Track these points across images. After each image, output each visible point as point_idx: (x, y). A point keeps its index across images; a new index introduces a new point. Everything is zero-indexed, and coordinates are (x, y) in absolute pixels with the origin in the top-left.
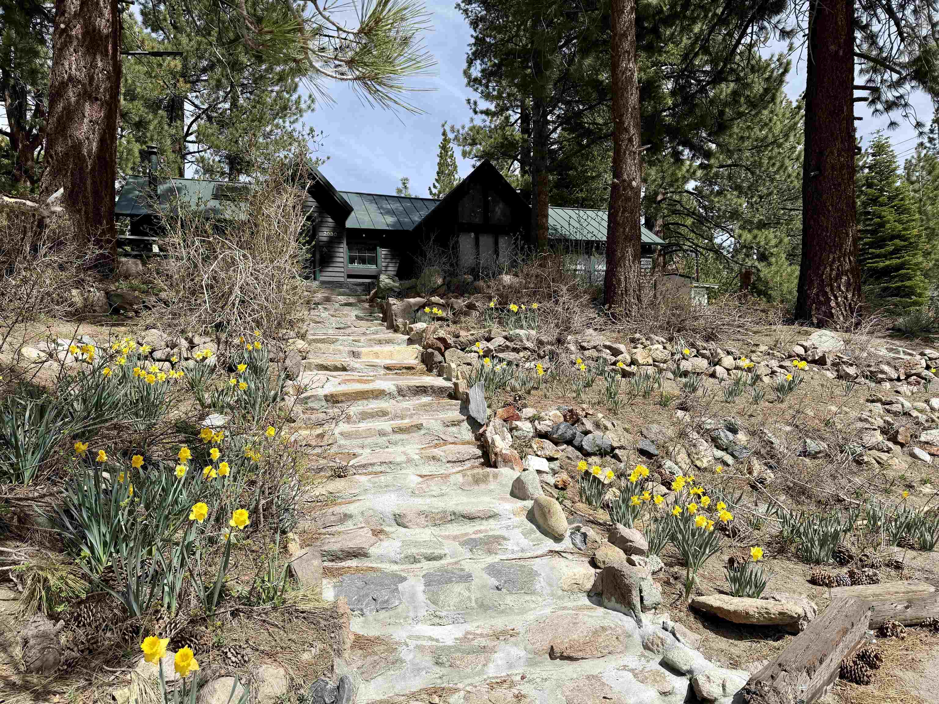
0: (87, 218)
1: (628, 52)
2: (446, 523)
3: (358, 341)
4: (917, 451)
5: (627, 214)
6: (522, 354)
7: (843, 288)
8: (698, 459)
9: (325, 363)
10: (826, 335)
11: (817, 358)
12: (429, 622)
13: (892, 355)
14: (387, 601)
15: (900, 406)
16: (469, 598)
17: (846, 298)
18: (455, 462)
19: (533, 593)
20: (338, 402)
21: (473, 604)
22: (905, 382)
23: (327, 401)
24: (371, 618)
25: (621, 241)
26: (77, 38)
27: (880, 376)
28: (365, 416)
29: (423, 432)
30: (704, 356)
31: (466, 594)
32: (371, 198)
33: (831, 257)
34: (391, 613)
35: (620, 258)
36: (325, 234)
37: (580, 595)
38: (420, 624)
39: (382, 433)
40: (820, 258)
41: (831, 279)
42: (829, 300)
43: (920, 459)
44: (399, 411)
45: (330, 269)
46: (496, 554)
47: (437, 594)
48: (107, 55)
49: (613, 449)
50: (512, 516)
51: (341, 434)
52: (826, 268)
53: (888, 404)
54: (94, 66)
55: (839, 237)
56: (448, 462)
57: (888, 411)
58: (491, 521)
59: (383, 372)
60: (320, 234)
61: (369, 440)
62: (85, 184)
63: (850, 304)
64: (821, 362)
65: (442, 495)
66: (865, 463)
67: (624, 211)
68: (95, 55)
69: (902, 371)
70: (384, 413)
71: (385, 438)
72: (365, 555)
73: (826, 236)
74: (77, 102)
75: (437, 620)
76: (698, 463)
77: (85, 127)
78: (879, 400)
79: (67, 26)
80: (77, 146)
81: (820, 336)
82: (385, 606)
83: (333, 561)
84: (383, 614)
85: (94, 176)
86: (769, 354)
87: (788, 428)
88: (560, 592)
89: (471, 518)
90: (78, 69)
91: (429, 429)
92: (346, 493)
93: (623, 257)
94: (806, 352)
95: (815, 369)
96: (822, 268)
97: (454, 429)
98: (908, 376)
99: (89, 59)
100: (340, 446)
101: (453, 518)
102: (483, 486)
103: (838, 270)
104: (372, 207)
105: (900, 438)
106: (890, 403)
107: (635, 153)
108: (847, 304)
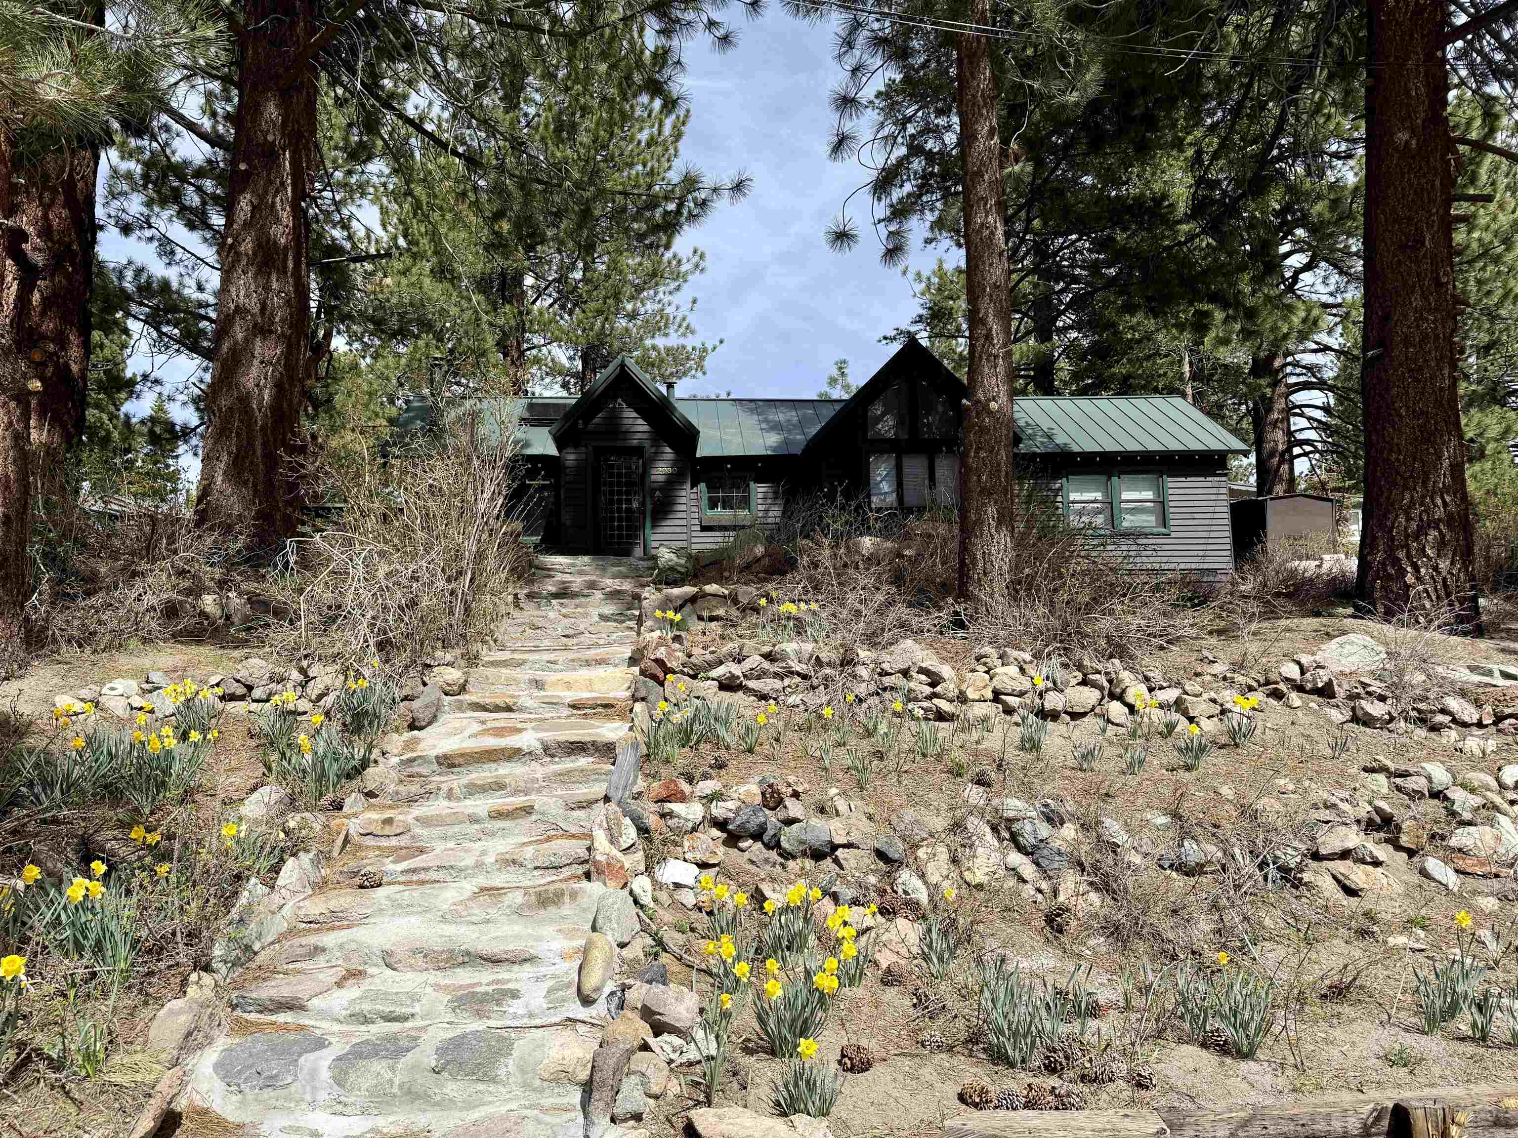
0: (256, 491)
1: (985, 200)
2: (453, 966)
3: (554, 662)
4: (1434, 865)
5: (983, 454)
6: (787, 682)
7: (1429, 552)
8: (969, 869)
9: (481, 701)
10: (1352, 643)
11: (1320, 685)
12: (329, 1111)
13: (1476, 678)
14: (276, 1076)
15: (1423, 781)
16: (391, 1081)
17: (1436, 569)
18: (547, 868)
19: (494, 1080)
20: (454, 766)
21: (395, 1090)
22: (1493, 729)
23: (439, 764)
24: (250, 1097)
25: (975, 495)
26: (247, 255)
27: (1440, 718)
28: (473, 790)
29: (534, 817)
30: (1094, 685)
31: (388, 1075)
32: (753, 405)
33: (1407, 497)
34: (279, 1092)
35: (975, 523)
36: (661, 470)
37: (570, 1088)
38: (317, 1111)
39: (474, 819)
40: (1388, 498)
41: (1407, 536)
42: (1403, 573)
43: (1435, 880)
44: (522, 784)
45: (668, 523)
46: (488, 1018)
47: (346, 1073)
48: (285, 273)
49: (835, 847)
50: (558, 960)
51: (417, 819)
52: (1397, 516)
53: (1400, 776)
54: (267, 288)
55: (1422, 461)
56: (536, 868)
57: (1399, 789)
58: (527, 967)
59: (567, 711)
60: (654, 471)
61: (457, 829)
62: (253, 445)
63: (1445, 580)
64: (1326, 692)
65: (488, 921)
66: (1306, 884)
67: (978, 449)
68: (269, 274)
69: (1488, 708)
70: (499, 786)
71: (476, 826)
72: (302, 1008)
73: (1398, 460)
74: (246, 340)
75: (340, 1108)
76: (968, 876)
77: (254, 371)
78: (1383, 769)
79: (235, 240)
80: (244, 400)
81: (1341, 646)
82: (271, 1082)
83: (261, 1012)
84: (267, 1093)
85: (265, 435)
86: (1225, 678)
87: (1162, 820)
88: (538, 1083)
89: (495, 961)
90: (247, 296)
91: (543, 814)
92: (353, 914)
93: (980, 522)
94: (1303, 673)
95: (1312, 705)
96: (1391, 516)
97: (581, 814)
98: (1499, 719)
99: (261, 281)
100: (413, 837)
101: (466, 959)
102: (552, 910)
103: (1421, 519)
104: (751, 421)
105: (1404, 840)
106: (1405, 775)
107: (996, 357)
108: (1439, 579)
